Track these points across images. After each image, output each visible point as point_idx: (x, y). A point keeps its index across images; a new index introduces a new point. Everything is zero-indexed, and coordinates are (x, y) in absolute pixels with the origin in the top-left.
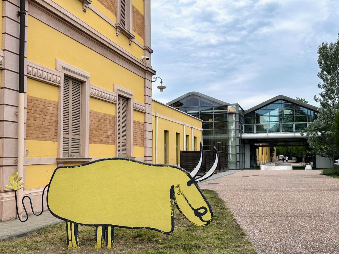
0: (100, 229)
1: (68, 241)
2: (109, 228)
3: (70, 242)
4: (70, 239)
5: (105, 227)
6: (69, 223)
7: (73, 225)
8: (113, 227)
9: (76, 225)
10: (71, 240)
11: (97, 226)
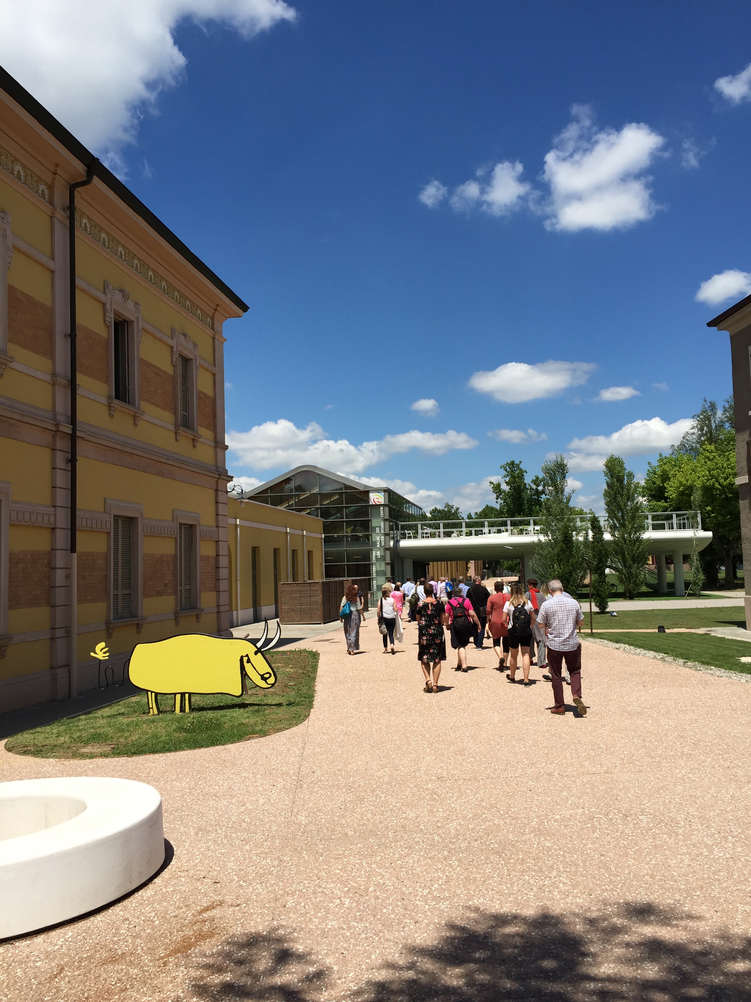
0: (178, 697)
1: (149, 708)
2: (187, 695)
3: (151, 710)
4: (151, 706)
5: (183, 695)
6: (149, 693)
7: (153, 694)
8: (190, 694)
9: (156, 694)
10: (152, 708)
11: (175, 694)
